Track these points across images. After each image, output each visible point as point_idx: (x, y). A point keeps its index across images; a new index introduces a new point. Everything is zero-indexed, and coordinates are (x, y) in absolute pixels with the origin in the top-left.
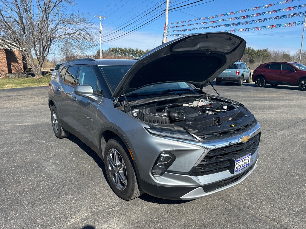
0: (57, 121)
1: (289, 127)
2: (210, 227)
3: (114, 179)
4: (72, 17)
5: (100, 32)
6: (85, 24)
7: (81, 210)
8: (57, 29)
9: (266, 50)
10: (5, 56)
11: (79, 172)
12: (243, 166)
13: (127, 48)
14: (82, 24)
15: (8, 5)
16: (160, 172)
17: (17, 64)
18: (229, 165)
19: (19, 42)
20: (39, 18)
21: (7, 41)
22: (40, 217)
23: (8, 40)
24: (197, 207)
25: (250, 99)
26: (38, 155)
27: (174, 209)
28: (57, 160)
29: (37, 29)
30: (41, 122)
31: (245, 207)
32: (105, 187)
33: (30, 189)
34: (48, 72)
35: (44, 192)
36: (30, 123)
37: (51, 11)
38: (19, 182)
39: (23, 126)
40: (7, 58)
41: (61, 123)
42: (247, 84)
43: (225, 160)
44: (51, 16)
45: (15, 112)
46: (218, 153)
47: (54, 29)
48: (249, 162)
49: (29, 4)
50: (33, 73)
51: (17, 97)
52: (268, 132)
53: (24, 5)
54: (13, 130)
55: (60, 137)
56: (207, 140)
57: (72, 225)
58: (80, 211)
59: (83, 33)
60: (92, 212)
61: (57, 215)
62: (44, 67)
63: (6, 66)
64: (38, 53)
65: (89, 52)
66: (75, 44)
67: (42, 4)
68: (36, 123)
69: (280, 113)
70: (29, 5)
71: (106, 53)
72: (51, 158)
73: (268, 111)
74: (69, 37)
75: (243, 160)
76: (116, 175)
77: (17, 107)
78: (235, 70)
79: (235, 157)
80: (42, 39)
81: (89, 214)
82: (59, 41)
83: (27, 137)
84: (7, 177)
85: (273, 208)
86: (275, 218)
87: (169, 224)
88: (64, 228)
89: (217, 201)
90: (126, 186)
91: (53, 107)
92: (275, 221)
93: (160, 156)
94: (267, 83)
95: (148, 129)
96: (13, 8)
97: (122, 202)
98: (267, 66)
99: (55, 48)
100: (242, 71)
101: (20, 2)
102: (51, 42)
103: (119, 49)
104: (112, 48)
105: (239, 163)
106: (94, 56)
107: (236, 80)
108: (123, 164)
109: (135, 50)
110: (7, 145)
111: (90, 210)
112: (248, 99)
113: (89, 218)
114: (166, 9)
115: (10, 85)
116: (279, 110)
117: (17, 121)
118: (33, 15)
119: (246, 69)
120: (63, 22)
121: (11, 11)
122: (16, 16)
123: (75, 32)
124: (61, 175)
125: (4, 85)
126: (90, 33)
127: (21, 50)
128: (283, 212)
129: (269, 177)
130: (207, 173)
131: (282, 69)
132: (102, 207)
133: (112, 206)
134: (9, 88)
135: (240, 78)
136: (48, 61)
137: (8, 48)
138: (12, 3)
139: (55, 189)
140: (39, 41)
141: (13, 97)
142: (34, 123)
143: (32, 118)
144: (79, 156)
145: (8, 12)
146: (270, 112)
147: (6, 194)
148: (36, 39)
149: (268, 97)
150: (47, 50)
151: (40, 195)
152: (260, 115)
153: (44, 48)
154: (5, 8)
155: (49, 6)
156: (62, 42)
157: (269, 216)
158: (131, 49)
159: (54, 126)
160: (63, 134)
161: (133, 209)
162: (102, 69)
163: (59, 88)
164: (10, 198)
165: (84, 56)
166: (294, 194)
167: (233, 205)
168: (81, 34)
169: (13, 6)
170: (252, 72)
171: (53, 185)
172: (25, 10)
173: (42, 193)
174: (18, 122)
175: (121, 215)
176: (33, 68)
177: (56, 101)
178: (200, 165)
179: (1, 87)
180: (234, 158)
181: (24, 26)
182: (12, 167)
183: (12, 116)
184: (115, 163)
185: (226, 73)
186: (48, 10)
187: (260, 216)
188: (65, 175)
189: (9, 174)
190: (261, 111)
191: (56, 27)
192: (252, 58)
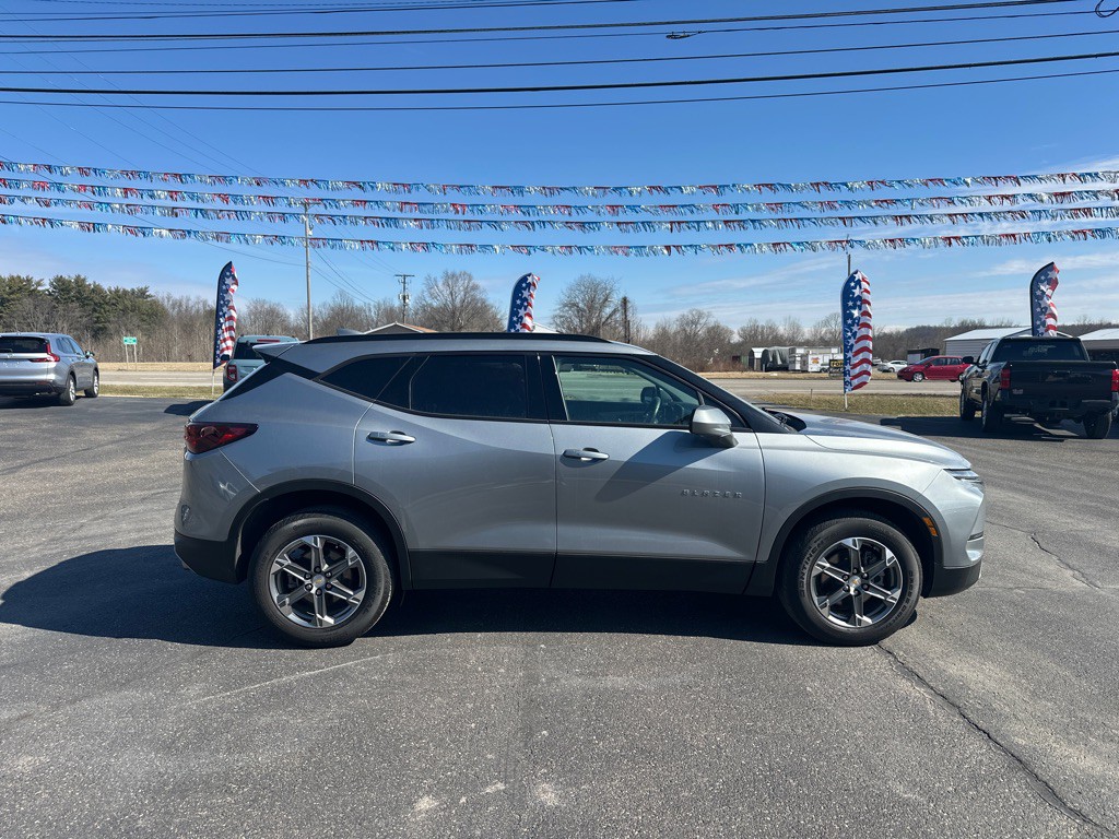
9: (142, 293)
192: (98, 318)
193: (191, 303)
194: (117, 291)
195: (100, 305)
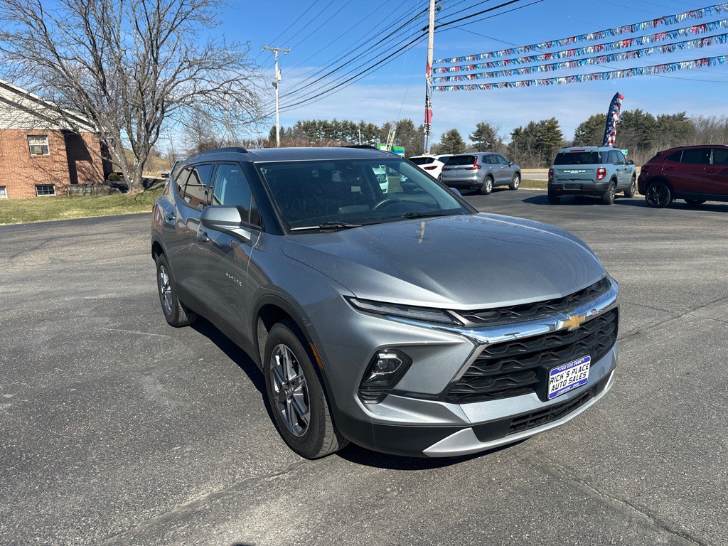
0: (169, 288)
1: (714, 302)
2: (490, 519)
3: (284, 411)
4: (210, 53)
5: (275, 85)
6: (239, 69)
7: (211, 477)
8: (176, 81)
9: (681, 117)
10: (64, 147)
11: (213, 398)
12: (572, 385)
13: (340, 120)
14: (232, 68)
15: (70, 32)
16: (378, 394)
17: (89, 164)
18: (536, 381)
19: (93, 113)
20: (137, 58)
21: (67, 111)
22: (126, 488)
23: (70, 109)
24: (467, 477)
25: (627, 236)
26: (127, 362)
27: (415, 479)
28: (166, 373)
29: (133, 83)
30: (137, 292)
31: (578, 480)
32: (266, 430)
33: (107, 432)
34: (155, 181)
35: (137, 439)
36: (114, 295)
37: (163, 41)
38: (84, 416)
39: (99, 300)
40: (67, 150)
41: (179, 292)
42: (627, 201)
43: (525, 368)
44: (163, 54)
45: (82, 271)
46: (507, 352)
47: (170, 83)
48: (587, 377)
49: (116, 26)
50: (124, 182)
51: (87, 237)
52: (660, 315)
53: (104, 31)
54: (76, 309)
55: (175, 324)
56: (482, 324)
57: (190, 507)
58: (208, 479)
59: (235, 88)
60: (234, 482)
61: (160, 485)
62: (149, 170)
63: (66, 168)
64: (135, 137)
65: (249, 131)
66: (216, 114)
67: (144, 27)
68: (127, 294)
69: (698, 268)
70: (115, 30)
71: (291, 135)
72: (153, 368)
73: (669, 264)
74: (202, 99)
75: (571, 370)
76: (289, 402)
77: (87, 259)
78: (595, 166)
79: (550, 364)
80: (144, 105)
81: (227, 486)
82: (182, 109)
83: (105, 324)
84: (61, 407)
85: (644, 484)
86: (646, 505)
87: (399, 511)
88: (173, 511)
89: (516, 465)
90: (308, 425)
91: (161, 256)
92: (644, 512)
93: (376, 358)
94: (675, 196)
95: (352, 300)
96: (81, 39)
97: (300, 463)
98: (674, 155)
99: (171, 125)
100: (611, 169)
101: (96, 24)
102: (163, 112)
103: (320, 123)
104: (304, 123)
105: (559, 378)
106: (260, 142)
107: (598, 192)
108: (302, 378)
109: (357, 125)
110: (62, 341)
111: (230, 477)
112: (623, 237)
113: (228, 494)
114: (428, 26)
115: (75, 212)
116: (695, 263)
117: (86, 289)
118: (123, 53)
119: (623, 164)
120: (190, 66)
121: (77, 45)
122: (87, 55)
123: (217, 86)
124: (174, 404)
125: (61, 210)
126: (250, 88)
127: (98, 133)
128: (666, 492)
129: (647, 416)
130: (484, 397)
131: (711, 162)
132: (256, 472)
133: (279, 470)
134: (72, 218)
135: (606, 185)
136: (158, 155)
137: (70, 128)
138: (79, 26)
139: (158, 434)
140: (138, 110)
141: (80, 238)
142: (122, 295)
143: (118, 284)
144: (214, 364)
145: (69, 47)
146: (674, 266)
147: (56, 442)
148: (130, 107)
149: (675, 231)
150: (155, 130)
151: (127, 445)
152: (646, 273)
153: (147, 126)
154: (64, 39)
155: (158, 29)
156: (187, 111)
157: (631, 501)
158: (349, 121)
159: (164, 299)
160: (183, 316)
161: (322, 476)
162: (261, 169)
163: (173, 214)
164: (64, 450)
165: (237, 142)
166: (700, 455)
167: (551, 474)
168: (230, 92)
169: (81, 32)
170: (638, 170)
171: (156, 426)
172: (106, 41)
173: (131, 440)
174: (89, 291)
175: (296, 488)
176: (125, 172)
177: (166, 244)
178: (466, 378)
179: (55, 217)
180: (548, 366)
181: (104, 77)
182: (72, 387)
183: (76, 279)
184: (285, 375)
185: (574, 175)
186: (157, 40)
187: (611, 500)
188: (182, 404)
189: (64, 402)
190: (650, 265)
191: (174, 77)
192: (646, 137)
193: (716, 121)
194: (663, 117)
195: (648, 128)
